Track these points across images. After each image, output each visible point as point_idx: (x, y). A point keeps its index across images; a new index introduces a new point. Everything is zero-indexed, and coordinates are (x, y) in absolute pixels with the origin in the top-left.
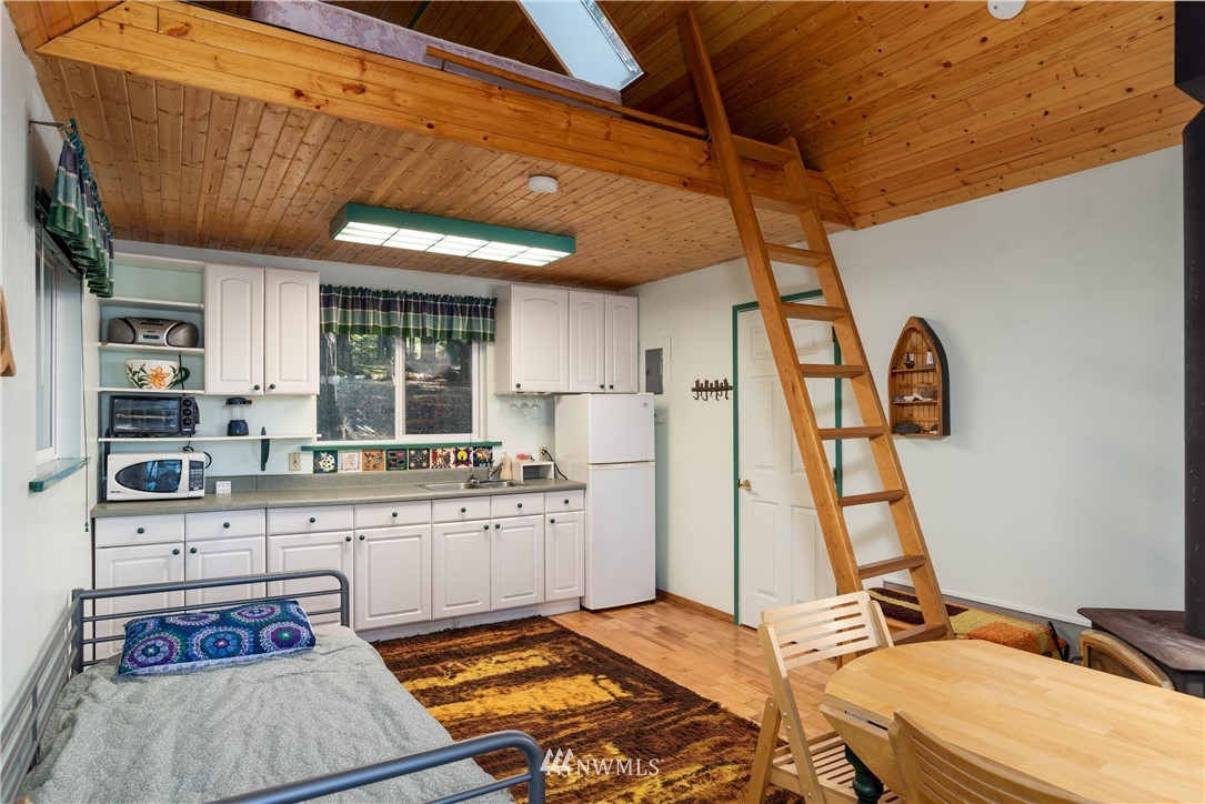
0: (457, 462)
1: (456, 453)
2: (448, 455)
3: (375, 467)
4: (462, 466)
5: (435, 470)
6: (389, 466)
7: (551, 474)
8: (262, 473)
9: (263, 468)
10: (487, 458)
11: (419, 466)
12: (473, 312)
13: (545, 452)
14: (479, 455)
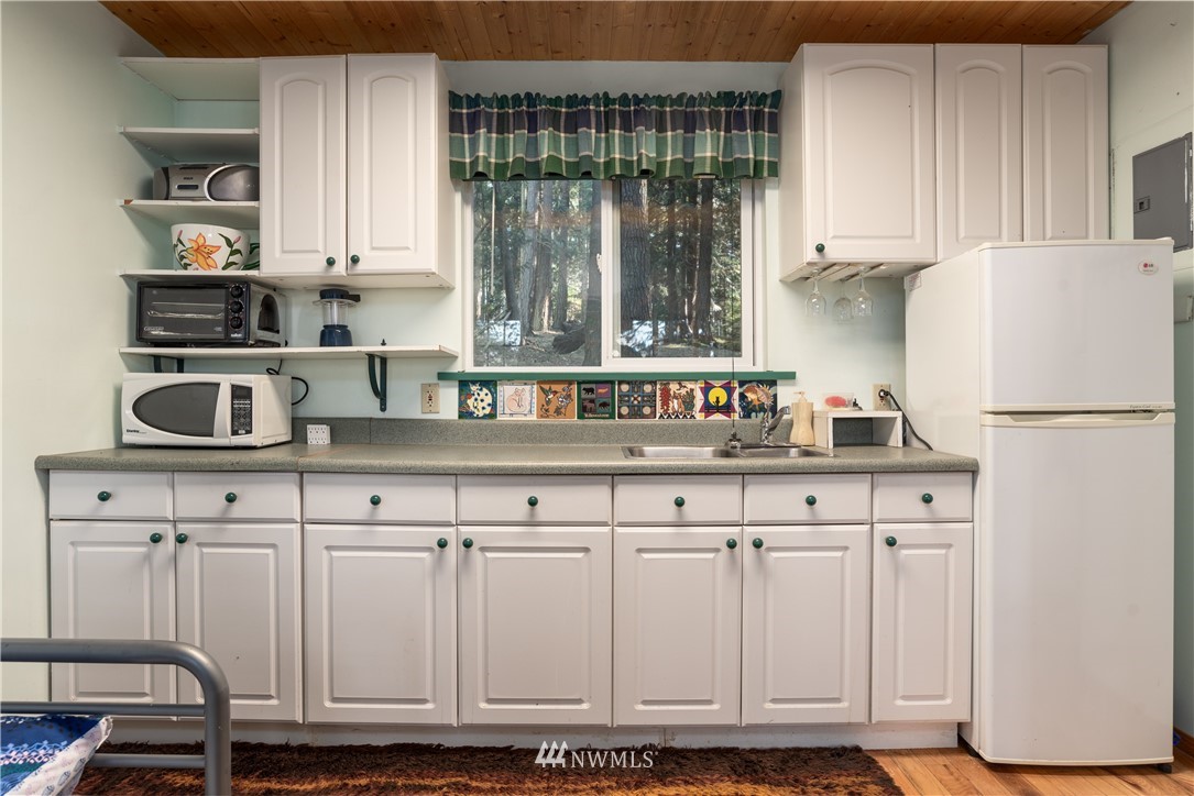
0: (708, 409)
1: (706, 390)
2: (691, 394)
3: (558, 412)
4: (718, 417)
5: (667, 422)
6: (583, 411)
7: (896, 437)
8: (380, 415)
9: (383, 408)
10: (768, 402)
11: (636, 413)
12: (735, 122)
13: (885, 396)
14: (751, 396)
